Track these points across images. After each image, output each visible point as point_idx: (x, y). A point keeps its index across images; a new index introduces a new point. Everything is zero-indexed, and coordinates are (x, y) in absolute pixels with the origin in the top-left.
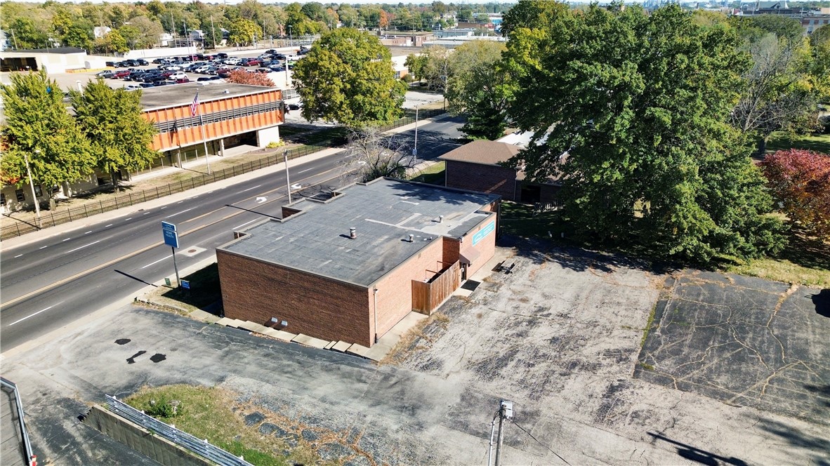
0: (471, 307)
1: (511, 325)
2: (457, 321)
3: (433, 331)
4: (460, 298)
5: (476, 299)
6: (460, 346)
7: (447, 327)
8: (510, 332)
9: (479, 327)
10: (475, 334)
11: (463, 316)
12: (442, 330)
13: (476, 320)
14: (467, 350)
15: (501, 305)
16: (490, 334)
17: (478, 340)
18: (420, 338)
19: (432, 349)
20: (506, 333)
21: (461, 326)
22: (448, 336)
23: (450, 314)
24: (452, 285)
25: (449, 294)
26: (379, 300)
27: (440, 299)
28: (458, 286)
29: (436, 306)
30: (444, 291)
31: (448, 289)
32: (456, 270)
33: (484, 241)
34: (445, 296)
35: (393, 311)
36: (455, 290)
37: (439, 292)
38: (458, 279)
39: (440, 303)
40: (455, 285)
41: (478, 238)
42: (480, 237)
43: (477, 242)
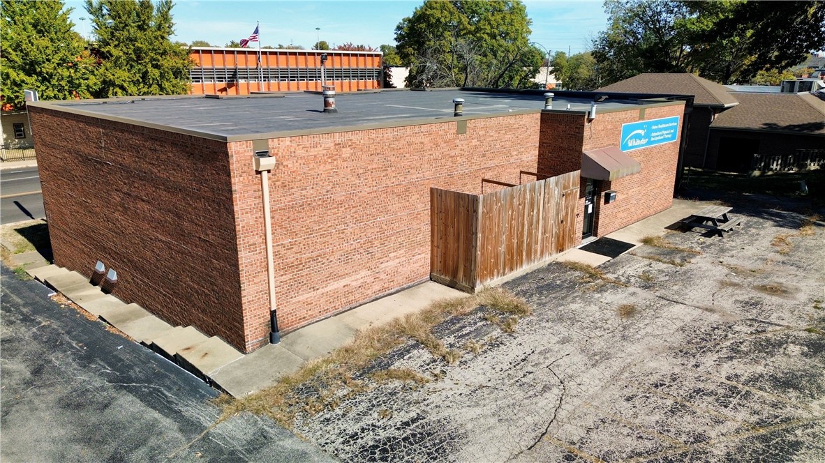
0: (601, 289)
1: (743, 348)
2: (551, 314)
3: (465, 331)
4: (574, 267)
5: (620, 272)
6: (546, 388)
7: (515, 327)
8: (744, 369)
9: (624, 338)
10: (607, 357)
11: (574, 306)
12: (496, 333)
13: (614, 321)
14: (567, 407)
15: (699, 293)
16: (664, 366)
17: (615, 378)
18: (415, 346)
19: (440, 385)
20: (726, 369)
21: (563, 330)
22: (512, 351)
23: (535, 298)
24: (554, 232)
25: (542, 253)
26: (286, 201)
27: (512, 258)
28: (570, 242)
29: (498, 274)
30: (526, 238)
31: (540, 237)
32: (570, 194)
33: (649, 157)
34: (529, 255)
35: (357, 257)
36: (563, 250)
37: (510, 235)
38: (572, 223)
39: (511, 269)
40: (564, 237)
41: (636, 137)
42: (640, 138)
43: (632, 147)
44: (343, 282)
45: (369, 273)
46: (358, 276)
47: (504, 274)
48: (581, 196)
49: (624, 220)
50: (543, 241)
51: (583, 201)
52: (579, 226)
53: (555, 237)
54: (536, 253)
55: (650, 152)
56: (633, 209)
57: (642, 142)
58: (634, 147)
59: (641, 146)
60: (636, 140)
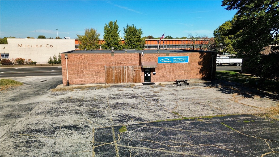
0: (126, 88)
1: (122, 95)
2: (108, 89)
6: (84, 94)
7: (99, 89)
8: (114, 96)
9: (110, 92)
12: (95, 89)
13: (114, 91)
14: (81, 95)
15: (140, 90)
19: (74, 92)
20: (111, 96)
21: (104, 90)
22: (91, 91)
23: (112, 87)
24: (132, 78)
25: (128, 82)
26: (71, 64)
27: (117, 81)
28: (139, 81)
29: (113, 83)
30: (121, 77)
31: (127, 78)
32: (137, 70)
33: (173, 66)
34: (123, 81)
35: (86, 75)
36: (136, 83)
37: (116, 76)
38: (140, 77)
39: (117, 83)
40: (136, 79)
41: (165, 60)
42: (167, 60)
43: (164, 62)
47: (115, 83)
48: (142, 71)
49: (164, 80)
50: (128, 79)
51: (143, 73)
52: (143, 78)
53: (132, 79)
54: (126, 81)
55: (174, 64)
56: (168, 78)
57: (169, 61)
58: (165, 62)
59: (168, 62)
60: (165, 61)
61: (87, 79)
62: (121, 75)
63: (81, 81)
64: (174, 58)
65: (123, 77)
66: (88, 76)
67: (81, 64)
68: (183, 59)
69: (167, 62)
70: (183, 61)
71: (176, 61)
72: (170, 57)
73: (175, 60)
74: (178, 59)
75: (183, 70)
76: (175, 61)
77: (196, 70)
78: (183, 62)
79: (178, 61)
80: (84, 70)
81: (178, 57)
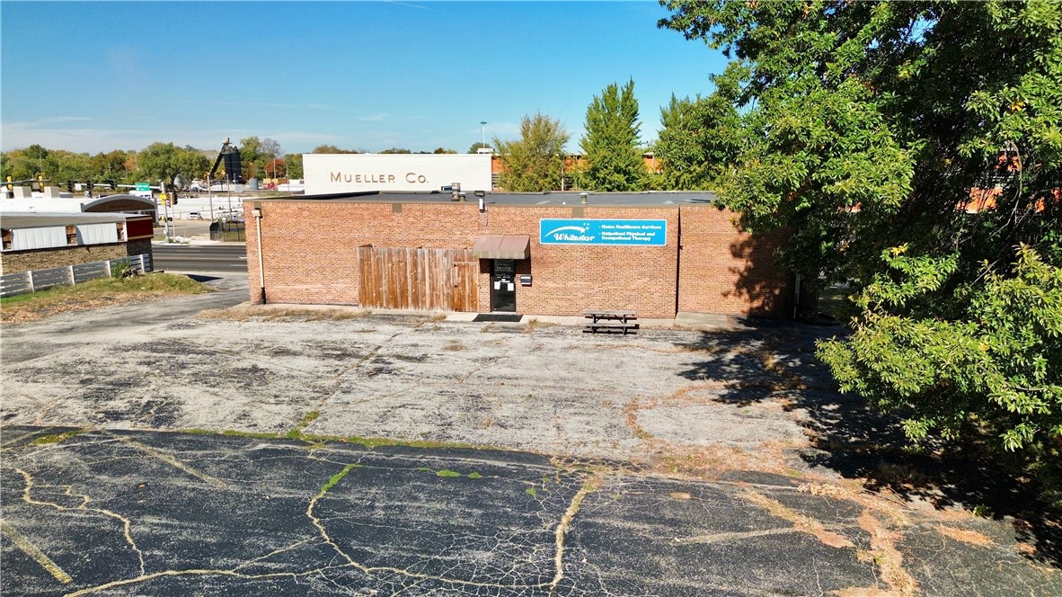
15: (419, 337)
24: (445, 292)
25: (432, 305)
26: (270, 234)
27: (395, 299)
28: (472, 306)
29: (381, 305)
30: (409, 288)
31: (428, 292)
32: (464, 267)
33: (600, 255)
34: (416, 302)
35: (314, 274)
36: (460, 310)
37: (391, 281)
38: (473, 291)
39: (396, 307)
40: (461, 299)
41: (569, 233)
42: (578, 234)
43: (563, 241)
44: (305, 287)
45: (324, 286)
46: (316, 286)
47: (388, 307)
48: (482, 271)
49: (564, 309)
50: (432, 296)
51: (487, 276)
52: (484, 297)
53: (448, 297)
54: (424, 303)
55: (605, 250)
56: (581, 302)
57: (582, 238)
58: (566, 241)
59: (581, 242)
60: (569, 236)
61: (320, 285)
62: (409, 281)
63: (300, 292)
64: (603, 226)
65: (415, 286)
66: (321, 277)
67: (301, 236)
68: (641, 231)
69: (576, 238)
70: (640, 239)
71: (614, 239)
72: (586, 222)
73: (610, 234)
74: (620, 231)
75: (642, 275)
76: (608, 236)
77: (721, 278)
78: (643, 242)
79: (620, 238)
80: (308, 258)
81: (622, 224)
